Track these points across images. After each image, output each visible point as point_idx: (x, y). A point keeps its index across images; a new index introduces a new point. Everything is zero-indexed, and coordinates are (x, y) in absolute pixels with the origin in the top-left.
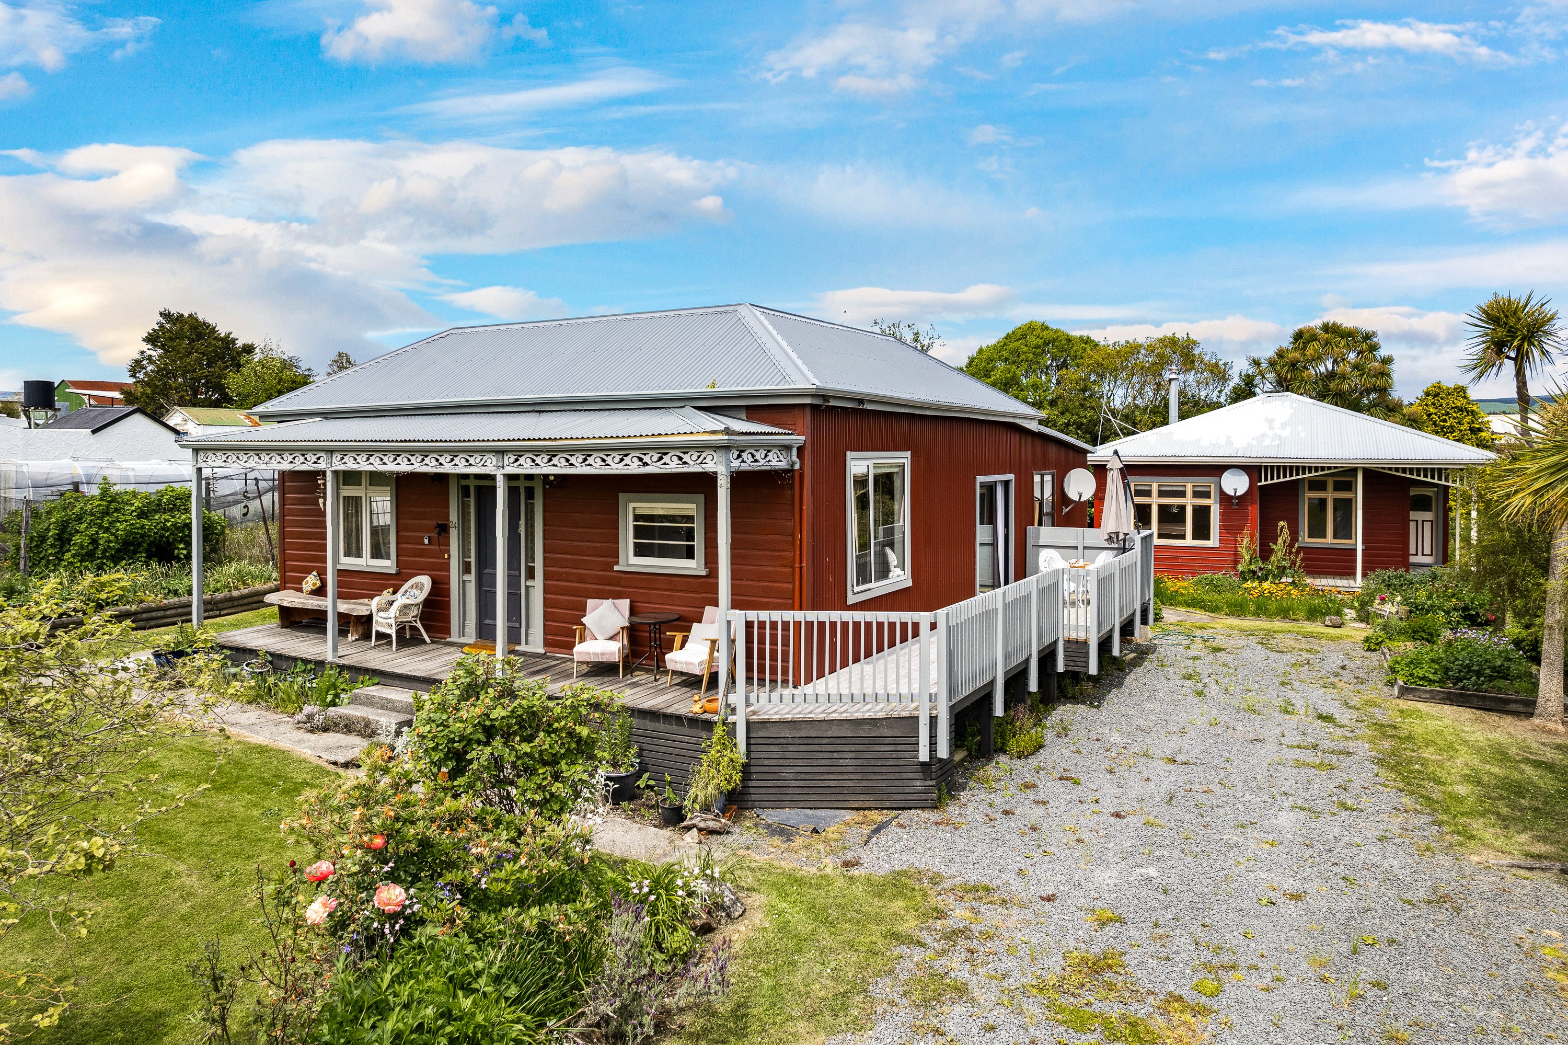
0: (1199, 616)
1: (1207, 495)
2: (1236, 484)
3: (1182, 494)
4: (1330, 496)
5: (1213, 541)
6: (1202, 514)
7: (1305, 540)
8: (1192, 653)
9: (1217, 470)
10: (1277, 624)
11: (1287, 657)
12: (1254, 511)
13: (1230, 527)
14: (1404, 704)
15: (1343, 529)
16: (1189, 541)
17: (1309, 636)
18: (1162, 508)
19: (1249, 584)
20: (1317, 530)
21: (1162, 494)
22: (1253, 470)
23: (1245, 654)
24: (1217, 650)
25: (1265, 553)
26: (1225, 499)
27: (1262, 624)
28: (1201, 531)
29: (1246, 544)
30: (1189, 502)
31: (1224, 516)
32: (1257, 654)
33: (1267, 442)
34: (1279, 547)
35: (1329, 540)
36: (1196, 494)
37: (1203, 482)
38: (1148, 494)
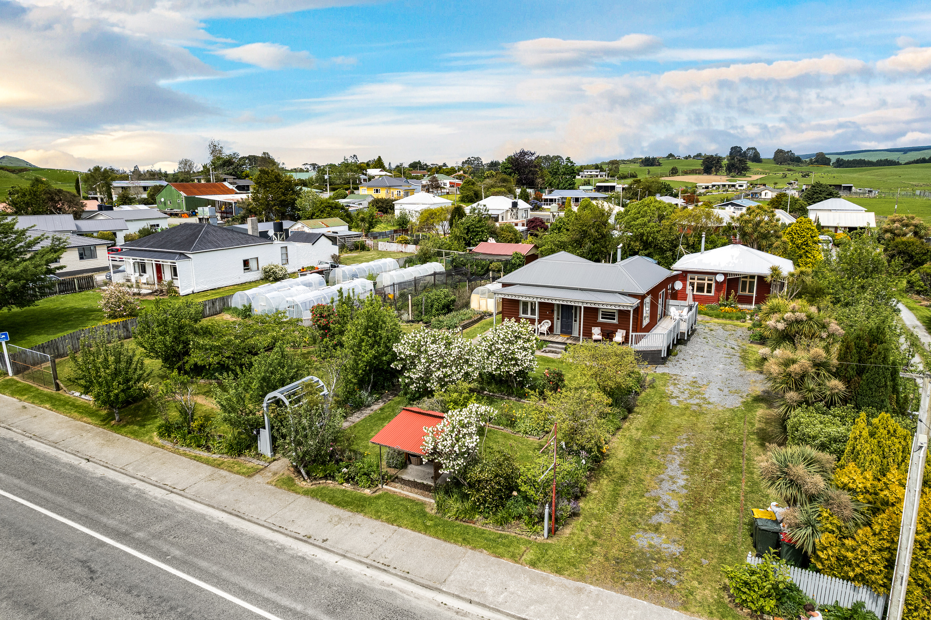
0: (707, 318)
1: (711, 280)
2: (720, 278)
3: (704, 280)
4: (748, 280)
5: (712, 294)
6: (710, 286)
7: (740, 293)
8: (705, 331)
9: (715, 274)
10: (728, 322)
11: (729, 333)
12: (725, 286)
13: (718, 289)
14: (750, 345)
15: (751, 290)
16: (705, 293)
17: (735, 325)
18: (698, 283)
19: (722, 308)
20: (744, 289)
21: (698, 279)
22: (725, 274)
23: (718, 331)
24: (711, 330)
25: (727, 299)
26: (716, 282)
27: (724, 321)
28: (709, 291)
29: (722, 295)
30: (706, 282)
31: (716, 287)
32: (721, 332)
33: (730, 265)
34: (731, 297)
35: (747, 293)
36: (708, 280)
37: (710, 277)
38: (694, 279)
